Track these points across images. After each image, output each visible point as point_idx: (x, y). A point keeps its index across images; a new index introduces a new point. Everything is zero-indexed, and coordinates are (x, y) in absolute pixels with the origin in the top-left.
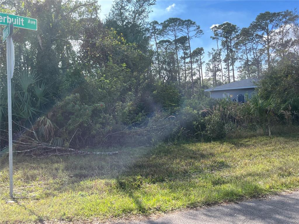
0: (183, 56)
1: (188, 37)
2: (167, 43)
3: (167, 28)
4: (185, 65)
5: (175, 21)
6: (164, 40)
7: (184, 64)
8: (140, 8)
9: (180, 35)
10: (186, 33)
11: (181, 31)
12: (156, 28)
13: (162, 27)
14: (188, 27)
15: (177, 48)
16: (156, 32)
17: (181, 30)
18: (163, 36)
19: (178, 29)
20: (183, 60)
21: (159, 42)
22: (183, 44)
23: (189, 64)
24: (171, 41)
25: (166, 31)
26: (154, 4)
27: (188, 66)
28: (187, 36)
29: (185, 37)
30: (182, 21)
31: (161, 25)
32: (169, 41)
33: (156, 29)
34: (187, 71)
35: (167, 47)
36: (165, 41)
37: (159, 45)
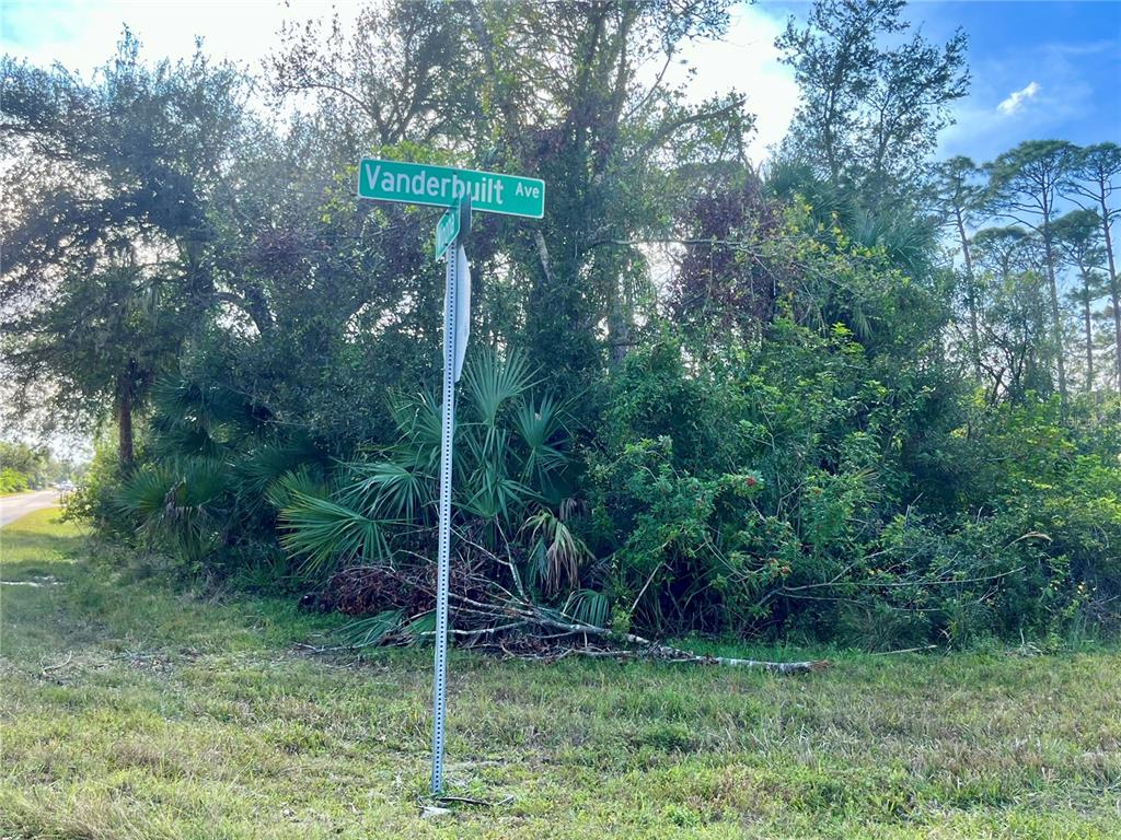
0: (1080, 287)
1: (1100, 213)
2: (1010, 239)
3: (1012, 182)
4: (1088, 322)
5: (1044, 151)
6: (995, 229)
7: (1084, 322)
8: (904, 113)
9: (1064, 206)
10: (1092, 195)
11: (1071, 191)
12: (964, 184)
13: (989, 177)
14: (1102, 172)
15: (1050, 259)
16: (963, 199)
17: (1072, 184)
18: (994, 212)
19: (1059, 183)
20: (1077, 303)
21: (976, 237)
22: (1081, 241)
23: (1105, 318)
24: (1028, 230)
25: (1007, 193)
26: (958, 95)
27: (1102, 327)
28: (1096, 209)
29: (1091, 213)
30: (1076, 149)
31: (985, 171)
32: (1016, 233)
33: (964, 188)
34: (1094, 347)
35: (1008, 254)
36: (1003, 234)
37: (975, 247)
